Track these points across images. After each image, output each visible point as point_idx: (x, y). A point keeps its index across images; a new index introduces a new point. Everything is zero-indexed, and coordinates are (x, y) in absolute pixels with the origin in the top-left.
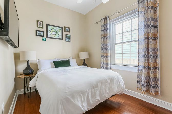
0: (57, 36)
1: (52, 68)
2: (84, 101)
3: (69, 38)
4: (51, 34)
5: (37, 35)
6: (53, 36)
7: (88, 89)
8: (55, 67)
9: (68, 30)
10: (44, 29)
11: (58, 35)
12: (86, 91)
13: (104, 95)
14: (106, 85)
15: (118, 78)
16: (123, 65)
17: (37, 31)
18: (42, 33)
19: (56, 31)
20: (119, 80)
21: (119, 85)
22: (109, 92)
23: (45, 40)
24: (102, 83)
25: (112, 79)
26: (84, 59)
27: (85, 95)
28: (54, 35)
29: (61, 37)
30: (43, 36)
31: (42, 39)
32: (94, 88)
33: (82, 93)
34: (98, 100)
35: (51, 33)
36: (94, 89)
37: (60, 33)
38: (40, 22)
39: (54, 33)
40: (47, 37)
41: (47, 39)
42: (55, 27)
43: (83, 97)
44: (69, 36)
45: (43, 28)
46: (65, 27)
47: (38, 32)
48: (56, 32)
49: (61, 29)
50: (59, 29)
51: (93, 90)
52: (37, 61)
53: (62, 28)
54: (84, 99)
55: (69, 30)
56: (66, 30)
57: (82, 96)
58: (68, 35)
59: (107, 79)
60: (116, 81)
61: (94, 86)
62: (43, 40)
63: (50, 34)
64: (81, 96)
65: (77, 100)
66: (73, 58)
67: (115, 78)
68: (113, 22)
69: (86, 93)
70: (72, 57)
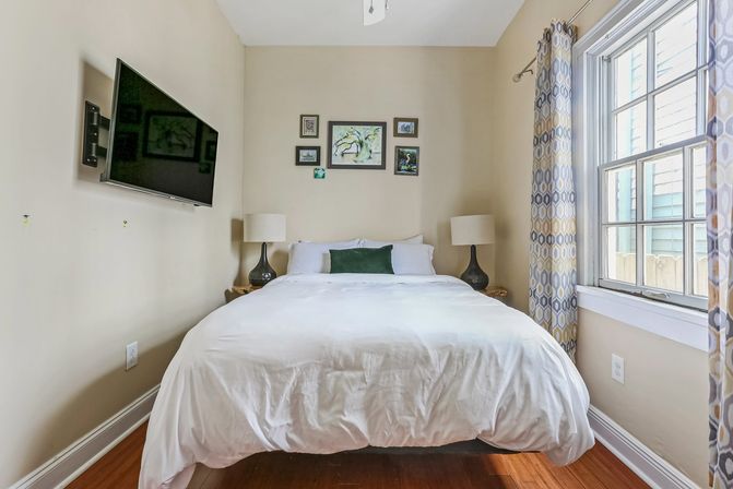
0: (363, 160)
1: (323, 272)
2: (274, 403)
3: (414, 161)
4: (343, 155)
5: (298, 163)
6: (348, 161)
7: (300, 363)
8: (333, 271)
9: (408, 127)
10: (322, 142)
11: (368, 154)
12: (290, 370)
13: (393, 416)
14: (411, 375)
15: (522, 359)
16: (641, 295)
17: (299, 149)
18: (314, 153)
19: (362, 138)
20: (528, 372)
21: (520, 401)
22: (434, 415)
23: (323, 177)
24: (388, 356)
25: (463, 352)
26: (473, 247)
27: (284, 384)
28: (353, 156)
29: (377, 161)
30: (318, 163)
31: (312, 175)
32: (336, 368)
33: (271, 372)
34: (350, 425)
35: (342, 148)
36: (338, 373)
37: (376, 145)
38: (310, 119)
39: (354, 149)
40: (330, 166)
41: (328, 172)
42: (357, 128)
43: (274, 389)
44: (415, 151)
45: (317, 137)
46: (396, 120)
47: (303, 153)
48: (361, 144)
49: (381, 130)
50: (370, 130)
51: (331, 376)
52: (290, 246)
53: (384, 125)
54: (276, 398)
55: (412, 130)
56: (399, 131)
57: (268, 381)
58: (407, 150)
59: (428, 347)
60: (499, 371)
61: (341, 363)
62: (316, 176)
63: (339, 153)
64: (263, 379)
65: (244, 391)
66: (425, 242)
67: (493, 355)
68: (592, 49)
69: (289, 377)
70: (420, 238)
